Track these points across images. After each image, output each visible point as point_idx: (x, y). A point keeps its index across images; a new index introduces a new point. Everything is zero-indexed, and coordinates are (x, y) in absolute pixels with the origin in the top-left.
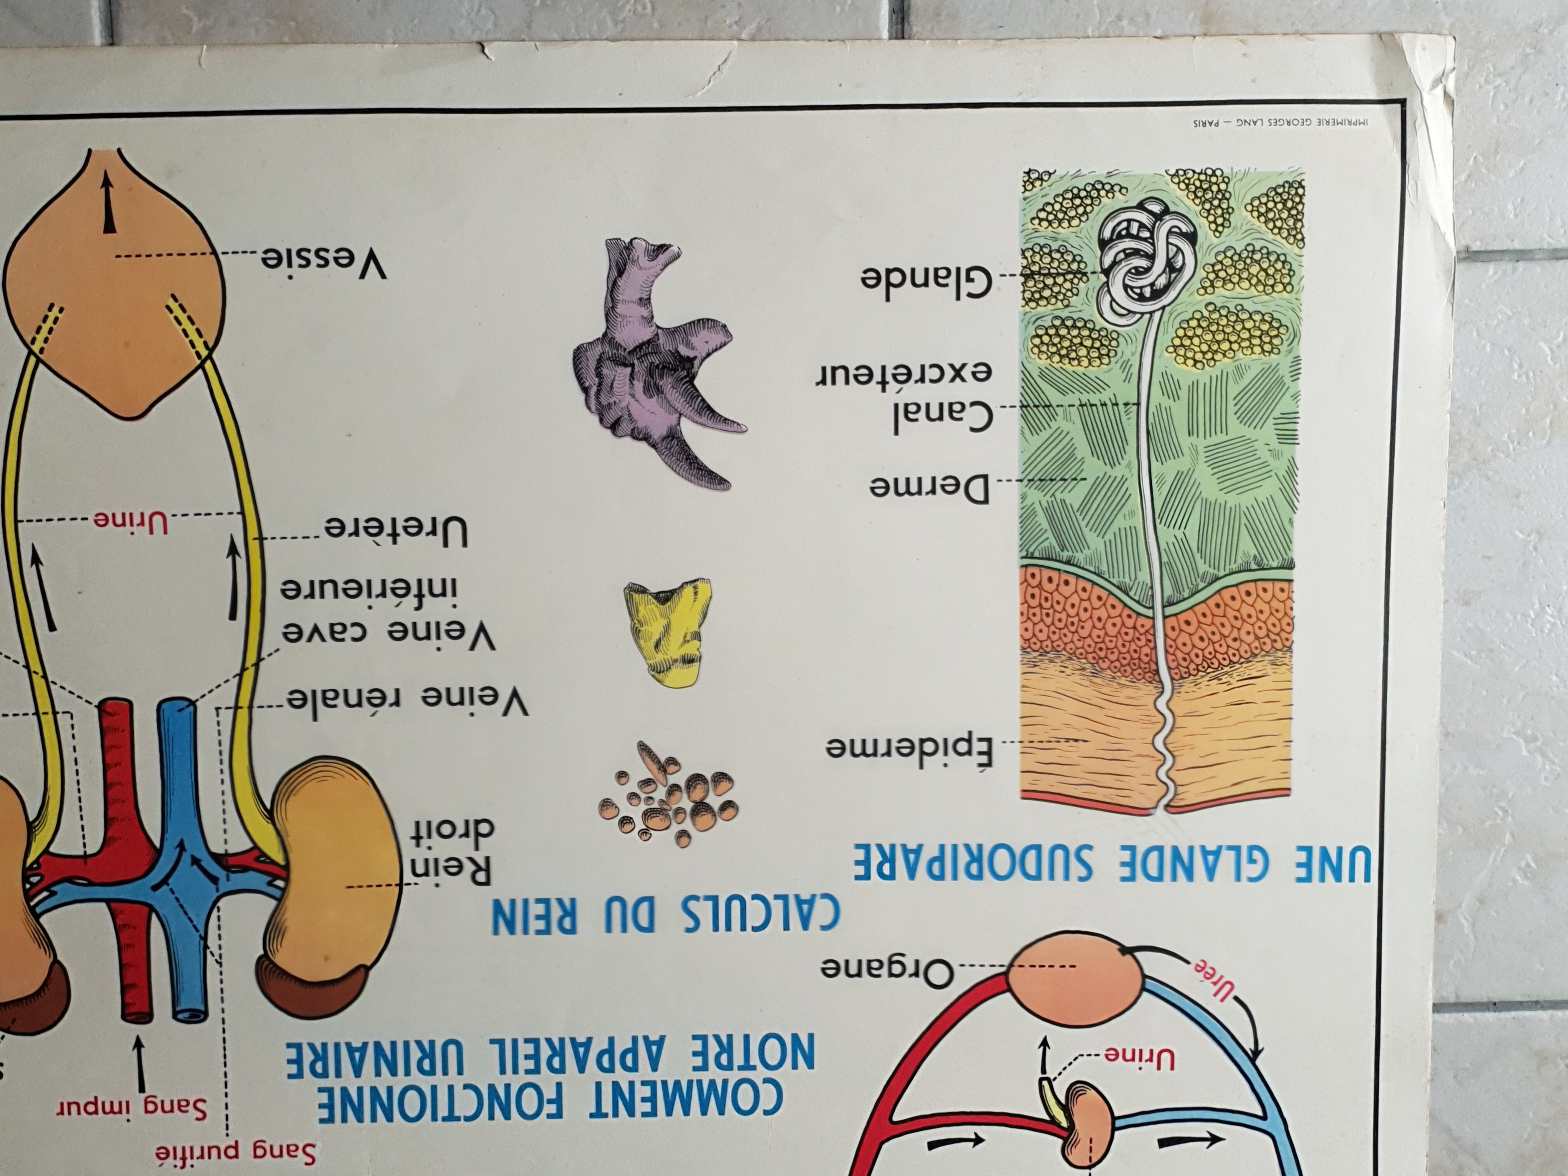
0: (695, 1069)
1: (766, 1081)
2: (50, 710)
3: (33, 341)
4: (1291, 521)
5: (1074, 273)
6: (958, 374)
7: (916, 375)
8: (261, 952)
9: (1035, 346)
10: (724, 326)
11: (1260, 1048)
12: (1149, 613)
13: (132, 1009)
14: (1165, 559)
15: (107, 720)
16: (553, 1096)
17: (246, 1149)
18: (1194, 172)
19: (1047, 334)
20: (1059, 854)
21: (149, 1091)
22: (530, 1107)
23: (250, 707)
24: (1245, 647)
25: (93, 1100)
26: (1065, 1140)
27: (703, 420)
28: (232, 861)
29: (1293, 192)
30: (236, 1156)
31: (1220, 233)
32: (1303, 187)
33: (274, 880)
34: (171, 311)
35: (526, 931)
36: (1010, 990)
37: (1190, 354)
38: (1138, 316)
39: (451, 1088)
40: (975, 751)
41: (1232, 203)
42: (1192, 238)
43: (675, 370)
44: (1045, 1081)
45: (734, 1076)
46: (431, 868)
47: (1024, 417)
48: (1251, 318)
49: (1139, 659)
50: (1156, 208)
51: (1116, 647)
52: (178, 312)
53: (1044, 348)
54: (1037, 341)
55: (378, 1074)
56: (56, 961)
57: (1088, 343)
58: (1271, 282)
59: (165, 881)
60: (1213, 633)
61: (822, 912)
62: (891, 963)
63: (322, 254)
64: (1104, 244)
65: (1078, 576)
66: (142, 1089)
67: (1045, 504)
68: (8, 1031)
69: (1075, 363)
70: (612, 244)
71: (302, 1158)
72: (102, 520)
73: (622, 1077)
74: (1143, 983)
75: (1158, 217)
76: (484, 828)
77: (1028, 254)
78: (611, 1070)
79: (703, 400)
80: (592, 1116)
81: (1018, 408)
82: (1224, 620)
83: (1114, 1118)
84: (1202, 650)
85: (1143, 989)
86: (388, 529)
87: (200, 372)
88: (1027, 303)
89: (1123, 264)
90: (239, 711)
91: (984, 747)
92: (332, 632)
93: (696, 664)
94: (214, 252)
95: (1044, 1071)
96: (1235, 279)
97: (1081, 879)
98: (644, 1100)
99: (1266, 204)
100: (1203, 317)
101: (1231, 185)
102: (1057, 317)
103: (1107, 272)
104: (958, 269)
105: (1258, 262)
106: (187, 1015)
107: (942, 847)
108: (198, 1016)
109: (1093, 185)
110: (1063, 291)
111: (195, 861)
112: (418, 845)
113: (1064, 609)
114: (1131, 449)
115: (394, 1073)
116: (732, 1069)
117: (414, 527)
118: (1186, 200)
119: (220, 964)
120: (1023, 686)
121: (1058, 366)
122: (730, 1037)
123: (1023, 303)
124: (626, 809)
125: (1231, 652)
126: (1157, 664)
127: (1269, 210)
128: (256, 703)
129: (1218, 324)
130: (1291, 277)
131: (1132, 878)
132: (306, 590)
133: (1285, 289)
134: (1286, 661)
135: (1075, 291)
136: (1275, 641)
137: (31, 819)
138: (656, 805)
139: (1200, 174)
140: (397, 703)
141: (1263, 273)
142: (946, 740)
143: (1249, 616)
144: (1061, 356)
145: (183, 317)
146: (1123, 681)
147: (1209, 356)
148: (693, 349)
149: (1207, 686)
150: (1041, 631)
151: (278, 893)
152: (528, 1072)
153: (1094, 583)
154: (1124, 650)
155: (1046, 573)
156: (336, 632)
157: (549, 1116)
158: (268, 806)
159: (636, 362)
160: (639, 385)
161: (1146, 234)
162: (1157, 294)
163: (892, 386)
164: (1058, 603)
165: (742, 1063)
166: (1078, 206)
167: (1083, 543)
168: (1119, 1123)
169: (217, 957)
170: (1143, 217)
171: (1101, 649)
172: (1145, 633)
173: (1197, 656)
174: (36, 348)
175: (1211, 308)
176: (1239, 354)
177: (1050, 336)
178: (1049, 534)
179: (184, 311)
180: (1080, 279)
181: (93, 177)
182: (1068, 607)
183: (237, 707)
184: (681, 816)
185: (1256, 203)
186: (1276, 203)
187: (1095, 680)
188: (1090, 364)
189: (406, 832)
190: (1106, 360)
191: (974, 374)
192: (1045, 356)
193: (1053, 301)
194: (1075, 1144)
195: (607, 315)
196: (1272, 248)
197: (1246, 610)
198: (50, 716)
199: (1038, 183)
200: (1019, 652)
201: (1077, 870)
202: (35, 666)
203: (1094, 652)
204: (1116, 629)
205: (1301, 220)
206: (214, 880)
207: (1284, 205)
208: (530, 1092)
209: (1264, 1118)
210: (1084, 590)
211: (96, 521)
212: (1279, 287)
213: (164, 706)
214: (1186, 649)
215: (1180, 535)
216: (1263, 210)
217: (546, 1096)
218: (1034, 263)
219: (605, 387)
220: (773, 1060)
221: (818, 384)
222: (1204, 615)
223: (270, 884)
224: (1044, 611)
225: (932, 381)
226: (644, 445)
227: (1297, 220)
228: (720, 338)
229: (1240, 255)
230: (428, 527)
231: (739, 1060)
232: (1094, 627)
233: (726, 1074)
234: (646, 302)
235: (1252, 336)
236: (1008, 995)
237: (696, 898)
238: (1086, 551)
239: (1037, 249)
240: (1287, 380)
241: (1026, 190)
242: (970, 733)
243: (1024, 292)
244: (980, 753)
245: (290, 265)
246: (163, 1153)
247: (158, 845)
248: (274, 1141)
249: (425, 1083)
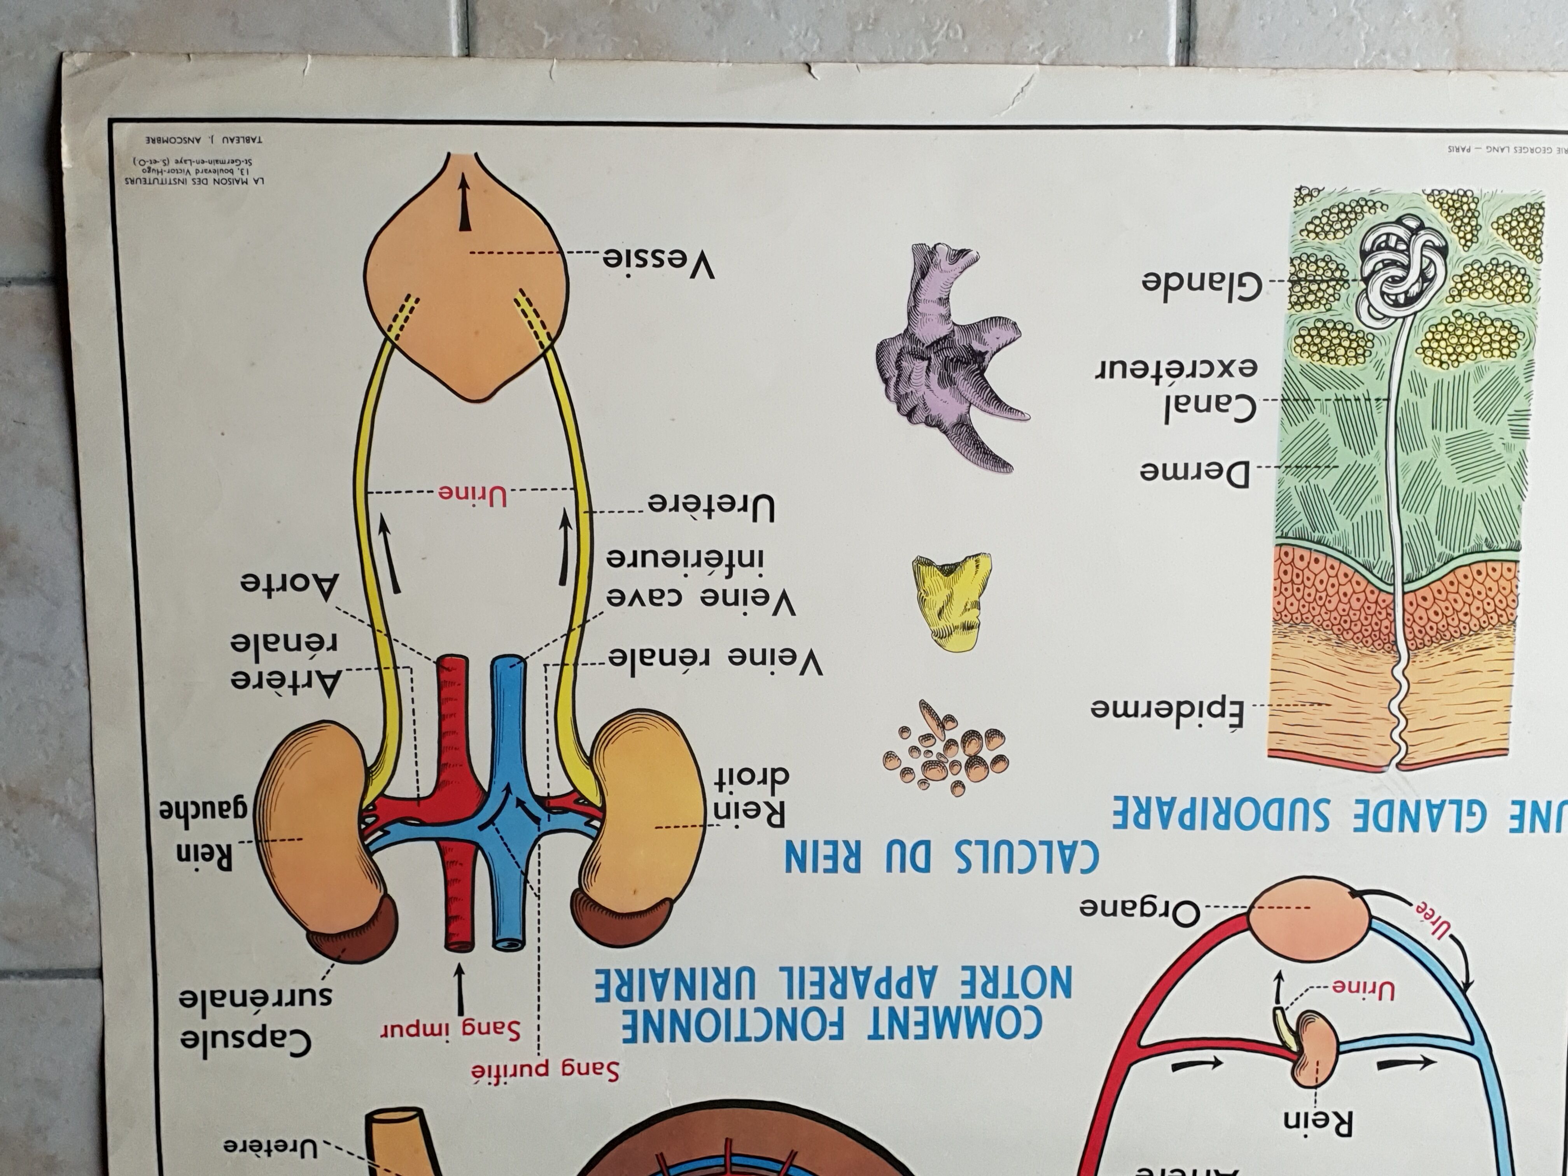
0: (964, 996)
1: (1027, 1008)
2: (391, 666)
3: (390, 328)
4: (1519, 508)
5: (1337, 281)
6: (1226, 369)
7: (1188, 370)
8: (577, 886)
9: (1298, 345)
10: (1015, 324)
11: (1470, 981)
12: (1390, 589)
13: (455, 939)
14: (1406, 541)
15: (445, 675)
16: (836, 1019)
17: (555, 1067)
18: (1448, 192)
19: (1309, 334)
20: (1300, 807)
21: (467, 1014)
22: (814, 1028)
23: (576, 665)
24: (1474, 621)
25: (415, 1023)
26: (1295, 1063)
27: (991, 409)
28: (553, 803)
29: (1534, 213)
30: (546, 1074)
31: (1469, 247)
32: (1543, 209)
33: (592, 820)
34: (519, 305)
35: (815, 870)
36: (1250, 928)
37: (1437, 356)
38: (1392, 320)
39: (743, 1011)
40: (1227, 713)
41: (1480, 221)
42: (1443, 251)
43: (968, 363)
44: (1279, 1010)
45: (998, 1003)
46: (731, 811)
47: (1284, 409)
48: (1492, 324)
49: (1380, 630)
50: (1413, 224)
51: (1359, 619)
52: (524, 305)
53: (1306, 347)
54: (1300, 341)
55: (678, 997)
56: (388, 892)
57: (1346, 343)
58: (1512, 292)
59: (491, 821)
60: (1447, 608)
61: (1083, 856)
62: (1143, 903)
63: (658, 255)
64: (1365, 255)
65: (1327, 555)
66: (461, 1013)
67: (1299, 489)
68: (338, 960)
69: (1334, 361)
70: (918, 249)
71: (607, 1075)
72: (447, 493)
73: (898, 1003)
74: (1370, 923)
75: (1414, 232)
76: (780, 776)
77: (1296, 262)
78: (888, 996)
79: (992, 391)
80: (870, 1037)
81: (1279, 401)
82: (1457, 596)
83: (1339, 1044)
84: (1437, 623)
85: (1370, 928)
86: (704, 505)
87: (542, 360)
88: (1293, 307)
89: (1382, 273)
90: (565, 667)
91: (1236, 709)
92: (651, 597)
93: (975, 631)
94: (561, 251)
95: (1278, 1001)
96: (1480, 289)
97: (1318, 830)
98: (917, 1024)
99: (1510, 223)
100: (1450, 322)
101: (1480, 205)
102: (1319, 320)
103: (1366, 280)
104: (1232, 275)
105: (1501, 274)
106: (505, 944)
107: (1193, 800)
108: (516, 945)
109: (1358, 202)
110: (1326, 296)
111: (520, 803)
112: (721, 790)
113: (1313, 585)
114: (1380, 440)
115: (692, 997)
116: (997, 997)
117: (729, 503)
118: (1440, 217)
119: (539, 897)
120: (1274, 655)
121: (1318, 364)
122: (996, 968)
123: (1290, 306)
124: (907, 761)
125: (1462, 625)
126: (1395, 636)
127: (1512, 228)
128: (580, 662)
129: (1463, 329)
130: (1529, 288)
131: (1365, 829)
132: (629, 559)
133: (1523, 299)
134: (1510, 633)
135: (1337, 296)
136: (1501, 616)
137: (369, 765)
138: (934, 758)
139: (1452, 194)
140: (706, 662)
141: (1505, 285)
142: (1201, 703)
143: (1479, 593)
144: (1321, 355)
145: (529, 310)
146: (1364, 650)
147: (1454, 357)
148: (985, 344)
149: (1439, 655)
150: (1292, 604)
151: (594, 833)
152: (813, 997)
153: (1341, 561)
154: (1365, 623)
155: (1299, 552)
156: (655, 598)
157: (832, 1038)
158: (588, 754)
159: (932, 356)
160: (934, 377)
161: (1402, 247)
162: (1410, 301)
163: (1165, 379)
164: (1308, 579)
165: (1006, 992)
166: (1343, 220)
167: (1334, 525)
168: (1343, 1048)
169: (536, 891)
170: (1401, 232)
171: (1345, 622)
172: (1386, 608)
173: (1431, 628)
174: (392, 335)
175: (1457, 314)
176: (1481, 357)
177: (1312, 337)
178: (1302, 516)
179: (530, 303)
180: (1342, 286)
181: (451, 178)
182: (1317, 583)
183: (563, 664)
184: (956, 768)
185: (1501, 222)
186: (1519, 222)
187: (1339, 649)
188: (1347, 362)
189: (710, 778)
190: (1361, 360)
191: (1241, 369)
192: (1307, 355)
193: (1317, 305)
194: (1304, 1066)
195: (909, 313)
196: (1513, 262)
197: (1476, 587)
198: (392, 671)
199: (1308, 199)
200: (1272, 623)
201: (1315, 821)
202: (379, 624)
203: (1340, 624)
204: (1360, 604)
205: (1540, 238)
206: (537, 820)
207: (1526, 223)
208: (814, 1017)
209: (1472, 1043)
210: (1332, 567)
211: (441, 494)
212: (1518, 298)
213: (497, 662)
214: (1422, 623)
215: (1421, 520)
216: (1507, 228)
217: (828, 1020)
218: (1301, 270)
219: (904, 378)
220: (1034, 989)
221: (1097, 377)
222: (1439, 592)
223: (587, 824)
224: (1295, 587)
225: (1202, 376)
226: (936, 431)
227: (1536, 238)
228: (1010, 334)
229: (1485, 268)
230: (739, 504)
231: (1003, 989)
232: (1340, 601)
233: (991, 1001)
234: (944, 301)
235: (1492, 341)
236: (1248, 933)
237: (969, 842)
238: (1335, 532)
239: (1304, 258)
240: (1522, 380)
241: (1297, 204)
242: (1224, 697)
243: (1291, 296)
244: (1232, 715)
245: (628, 264)
246: (479, 1072)
247: (486, 789)
248: (582, 1059)
249: (720, 1006)
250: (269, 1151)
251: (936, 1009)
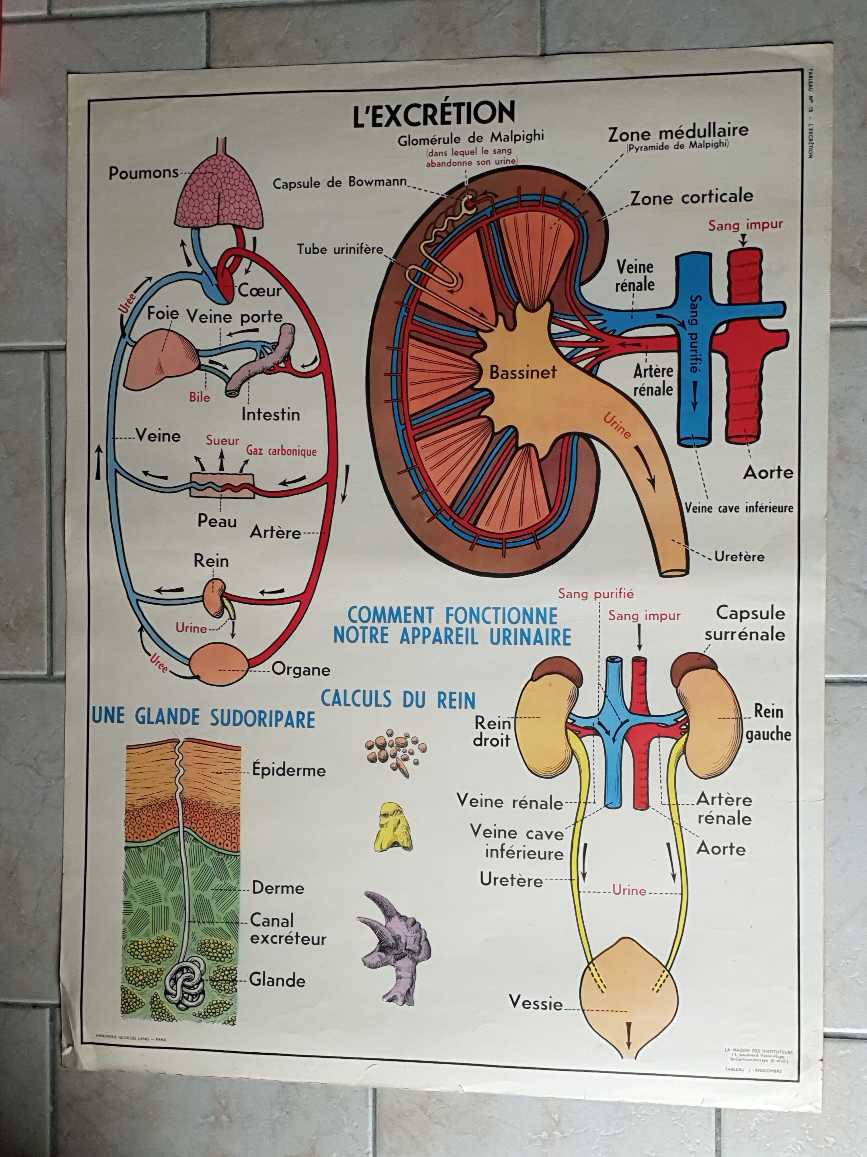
0: (387, 628)
1: (356, 622)
2: (672, 806)
3: (667, 976)
4: (126, 867)
5: (215, 981)
6: (265, 939)
7: (283, 939)
8: (579, 689)
9: (232, 950)
10: (365, 965)
11: (139, 632)
12: (185, 829)
13: (642, 663)
14: (179, 853)
15: (645, 800)
16: (450, 617)
17: (591, 596)
18: (166, 1020)
19: (227, 955)
20: (225, 722)
21: (636, 624)
22: (461, 613)
23: (580, 802)
24: (145, 813)
25: (663, 620)
26: (224, 592)
27: (375, 924)
28: (592, 732)
29: (126, 1009)
30: (596, 593)
31: (155, 994)
32: (121, 1011)
33: (572, 723)
34: (604, 985)
35: (460, 694)
36: (248, 660)
37: (168, 942)
38: (189, 960)
39: (496, 622)
40: (261, 769)
41: (150, 1006)
42: (167, 993)
43: (387, 946)
44: (233, 619)
45: (370, 624)
46: (502, 725)
47: (237, 918)
48: (143, 957)
49: (190, 809)
50: (181, 1006)
51: (200, 814)
52: (601, 985)
53: (228, 948)
54: (231, 952)
55: (529, 630)
56: (676, 687)
57: (210, 950)
58: (134, 972)
59: (622, 724)
60: (158, 819)
61: (329, 698)
62: (300, 674)
63: (536, 1007)
64: (203, 992)
65: (215, 846)
66: (639, 625)
67: (229, 879)
68: (702, 655)
69: (215, 941)
70: (412, 1004)
71: (565, 592)
72: (642, 892)
73: (419, 625)
74: (189, 662)
75: (180, 1002)
76: (478, 742)
77: (234, 990)
78: (424, 629)
79: (375, 933)
80: (433, 608)
81: (240, 922)
82: (154, 825)
83: (203, 601)
84: (163, 812)
85: (190, 660)
86: (515, 881)
87: (593, 957)
88: (235, 968)
89: (195, 983)
90: (585, 801)
91: (257, 771)
92: (541, 835)
93: (382, 813)
94: (583, 1011)
95: (233, 623)
96: (149, 974)
97: (216, 710)
98: (410, 614)
99: (137, 1005)
100: (162, 959)
101: (151, 1014)
102: (223, 962)
103: (202, 980)
104: (264, 985)
105: (140, 981)
106: (616, 660)
107: (276, 725)
108: (611, 660)
109: (207, 1017)
110: (220, 973)
111: (608, 733)
112: (507, 736)
113: (221, 832)
114: (192, 902)
115: (522, 630)
116: (370, 627)
117: (503, 881)
118: (169, 1009)
119: (599, 684)
120: (239, 798)
121: (223, 940)
122: (371, 642)
123: (237, 969)
124: (415, 748)
125: (151, 811)
126: (182, 807)
127: (135, 1002)
128: (577, 804)
129: (156, 955)
130: (126, 974)
131: (194, 710)
132: (552, 855)
133: (129, 968)
134: (128, 806)
135: (215, 973)
136: (132, 815)
137: (684, 756)
138: (402, 749)
139: (163, 1019)
140: (514, 801)
141: (138, 976)
142: (273, 774)
143: (143, 826)
144: (221, 944)
145: (599, 982)
146: (197, 799)
147: (160, 941)
148: (379, 956)
149: (161, 796)
150: (231, 823)
151: (571, 716)
152: (462, 629)
153: (209, 843)
154: (196, 813)
155: (229, 848)
156: (540, 835)
157: (452, 608)
159: (404, 951)
160: (403, 940)
161: (185, 995)
162: (181, 969)
163: (293, 935)
164: (224, 835)
165: (366, 630)
166: (213, 1009)
167: (213, 861)
168: (201, 599)
169: (600, 687)
170: (186, 1002)
171: (206, 814)
172: (187, 820)
173: (165, 810)
174: (666, 973)
175: (159, 962)
176: (147, 941)
177: (226, 954)
178: (228, 866)
179: (598, 986)
180: (213, 978)
181: (634, 1047)
182: (220, 833)
183: (586, 803)
184: (391, 743)
185: (140, 1006)
186: (133, 1005)
187: (208, 800)
188: (209, 940)
189: (513, 741)
190: (203, 942)
191: (258, 938)
192: (228, 945)
193: (224, 969)
194: (220, 590)
195: (415, 972)
196: (134, 986)
197: (145, 829)
198: (671, 803)
199: (230, 1020)
200: (241, 814)
201: (218, 714)
202: (677, 827)
203: (209, 813)
204: (199, 822)
205: (122, 997)
206: (600, 723)
207: (129, 1004)
208: (461, 619)
209: (137, 600)
210: (213, 840)
211: (645, 892)
212: (131, 969)
213: (619, 806)
214: (170, 812)
215: (172, 863)
216: (138, 1003)
217: (454, 617)
218: (232, 986)
219: (418, 941)
220: (352, 631)
221: (326, 937)
222: (162, 827)
223: (574, 721)
224: (230, 831)
225: (276, 936)
226: (402, 914)
227: (124, 997)
228: (367, 960)
229: (147, 984)
230: (498, 881)
231: (368, 631)
232: (209, 824)
233: (373, 625)
234: (399, 977)
235: (142, 949)
236: (249, 658)
237: (385, 706)
238: (212, 858)
239: (230, 992)
240: (128, 929)
241: (235, 1017)
242: (263, 777)
243: (236, 974)
244: (258, 768)
245: (550, 1003)
246: (630, 595)
247: (625, 740)
248: (578, 600)
249: (508, 625)
250: (741, 555)
251: (401, 622)
